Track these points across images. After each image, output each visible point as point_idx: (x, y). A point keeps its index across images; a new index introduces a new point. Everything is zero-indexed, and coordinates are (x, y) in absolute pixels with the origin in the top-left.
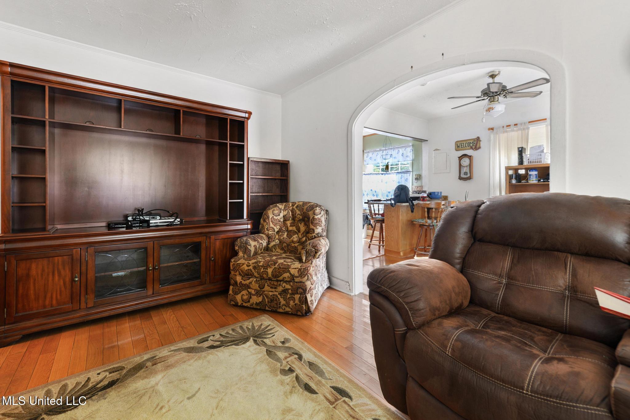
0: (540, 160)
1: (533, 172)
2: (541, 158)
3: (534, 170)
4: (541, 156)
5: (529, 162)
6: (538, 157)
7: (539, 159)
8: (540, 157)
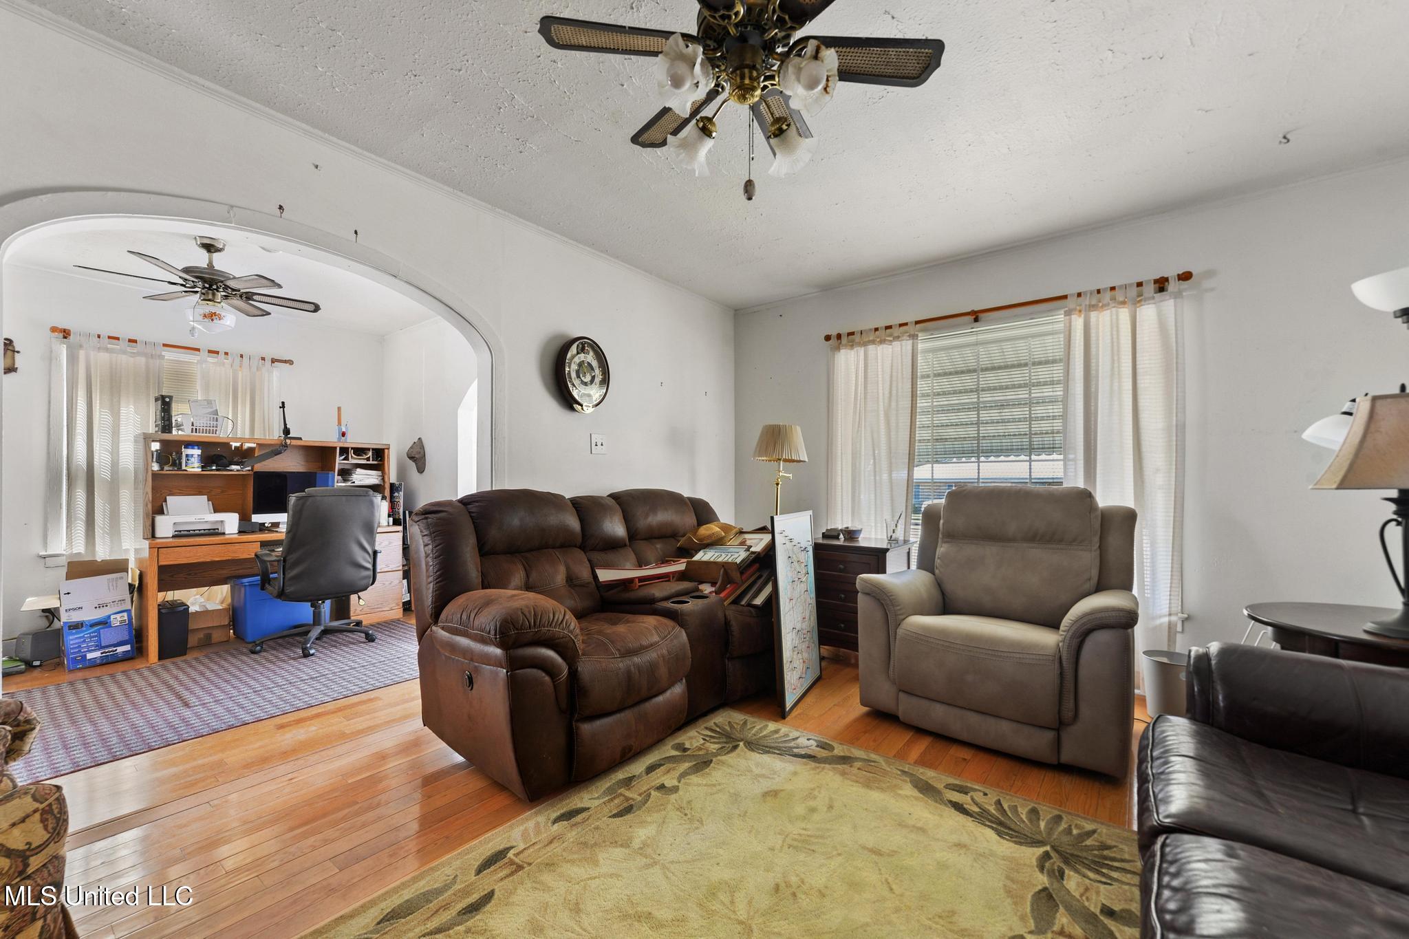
0: (215, 429)
1: (194, 450)
2: (217, 424)
3: (196, 447)
4: (217, 421)
5: (192, 429)
6: (212, 423)
7: (213, 427)
8: (215, 423)
